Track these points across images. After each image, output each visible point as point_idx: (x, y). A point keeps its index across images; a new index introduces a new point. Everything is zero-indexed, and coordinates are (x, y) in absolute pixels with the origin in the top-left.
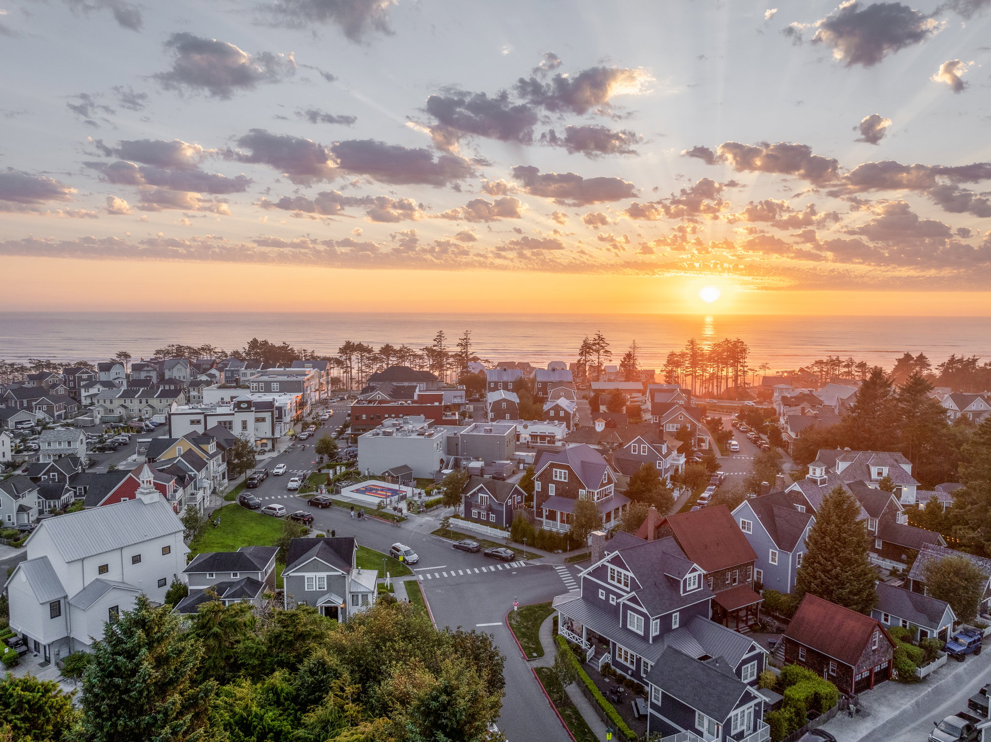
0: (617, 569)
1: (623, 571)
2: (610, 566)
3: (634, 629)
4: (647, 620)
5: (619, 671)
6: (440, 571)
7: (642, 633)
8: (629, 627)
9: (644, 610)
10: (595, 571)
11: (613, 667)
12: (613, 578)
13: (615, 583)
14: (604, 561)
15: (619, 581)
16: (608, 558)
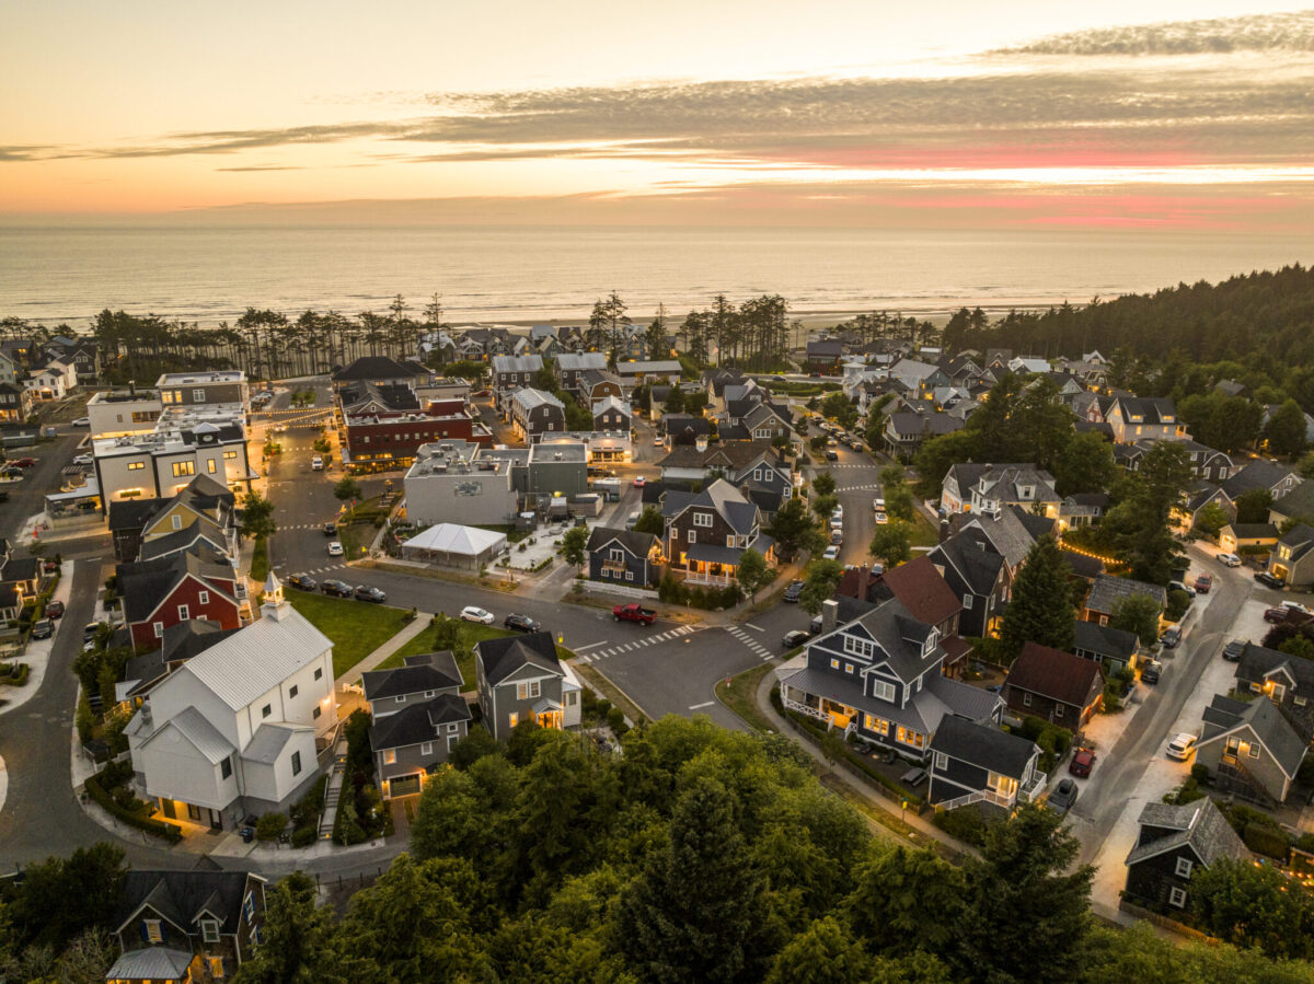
0: (855, 638)
1: (864, 641)
2: (847, 635)
3: (883, 697)
4: (899, 687)
5: (867, 739)
6: (604, 648)
7: (892, 700)
8: (875, 695)
9: (898, 679)
10: (825, 641)
11: (859, 736)
12: (850, 647)
13: (853, 652)
14: (839, 631)
15: (859, 650)
16: (847, 627)
